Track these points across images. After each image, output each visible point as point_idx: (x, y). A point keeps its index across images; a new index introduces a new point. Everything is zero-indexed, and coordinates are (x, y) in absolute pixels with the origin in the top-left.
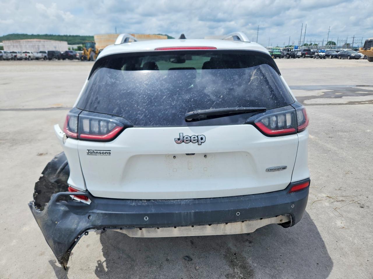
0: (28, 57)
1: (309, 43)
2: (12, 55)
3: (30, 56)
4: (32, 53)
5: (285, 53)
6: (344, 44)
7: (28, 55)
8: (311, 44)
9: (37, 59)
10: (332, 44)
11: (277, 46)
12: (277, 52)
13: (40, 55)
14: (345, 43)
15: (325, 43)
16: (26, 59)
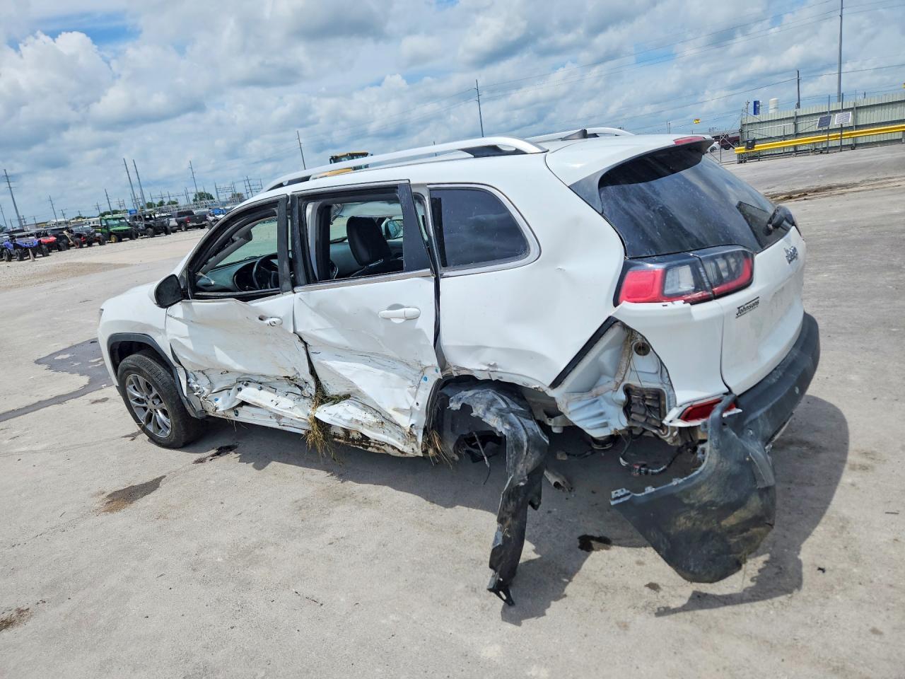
1: (156, 202)
5: (140, 225)
6: (229, 195)
8: (161, 204)
10: (208, 199)
11: (78, 215)
12: (118, 225)
14: (231, 193)
15: (192, 197)
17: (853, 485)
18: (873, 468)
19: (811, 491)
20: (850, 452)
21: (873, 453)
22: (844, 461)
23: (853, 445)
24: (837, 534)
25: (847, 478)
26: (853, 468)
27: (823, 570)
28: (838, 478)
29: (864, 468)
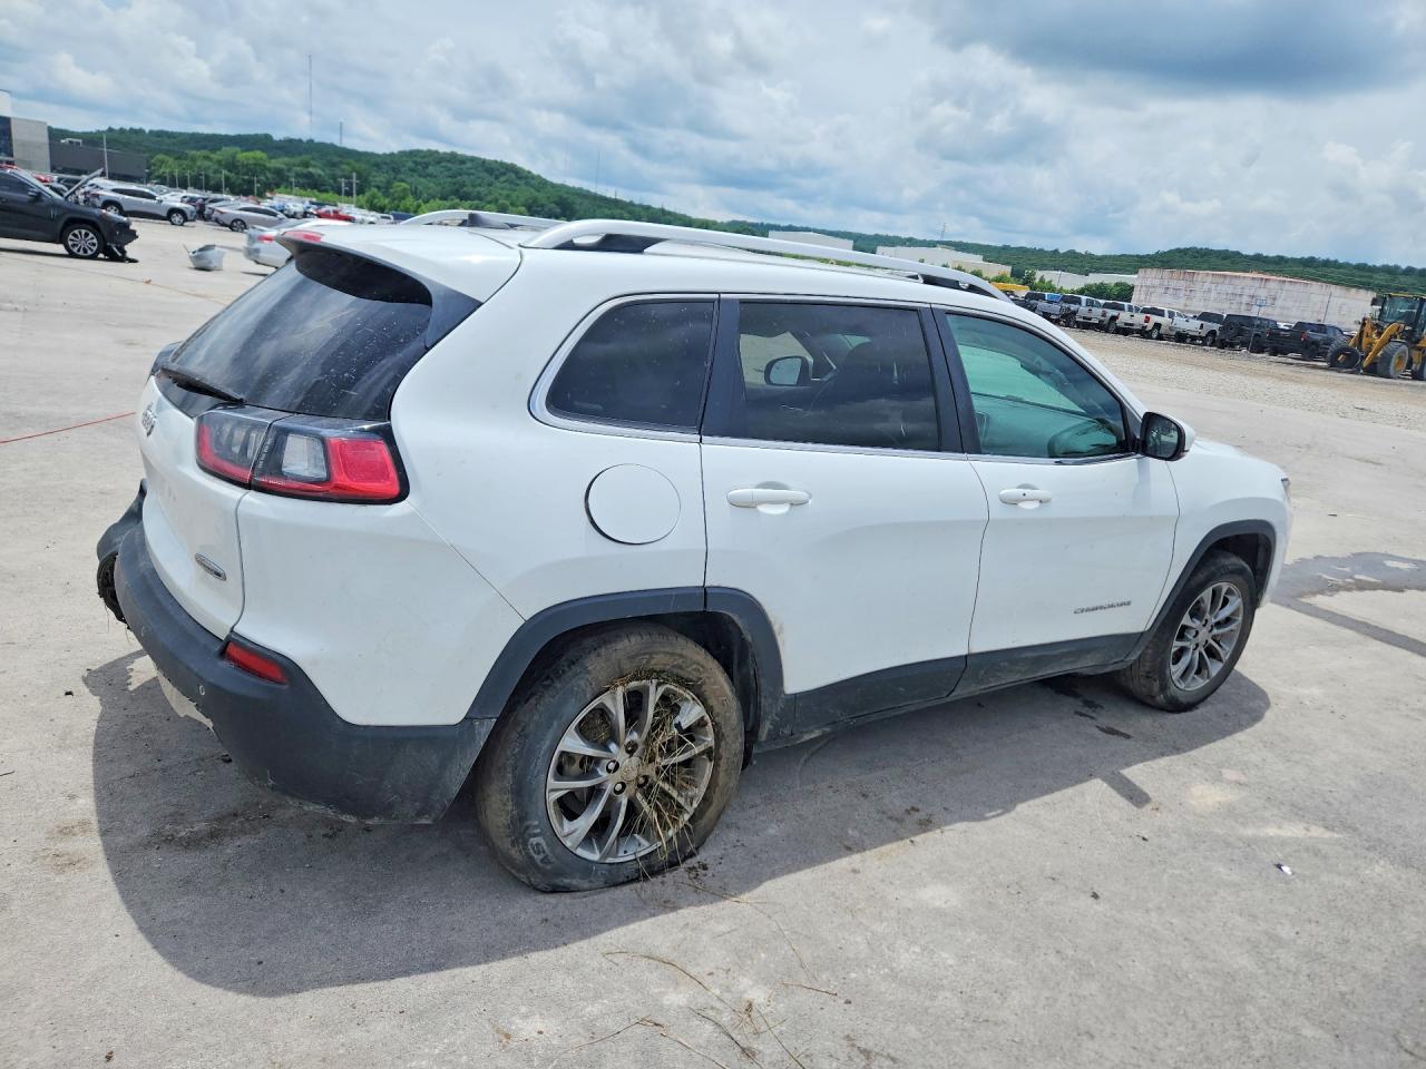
0: (1150, 326)
2: (1104, 315)
3: (1158, 326)
4: (1171, 315)
7: (1155, 319)
9: (1181, 337)
13: (1193, 326)
16: (1144, 334)
17: (72, 797)
18: (50, 838)
19: (129, 768)
20: (101, 856)
21: (61, 869)
22: (104, 833)
23: (103, 871)
24: (67, 730)
25: (86, 805)
26: (84, 824)
27: (68, 694)
28: (99, 800)
29: (66, 832)
